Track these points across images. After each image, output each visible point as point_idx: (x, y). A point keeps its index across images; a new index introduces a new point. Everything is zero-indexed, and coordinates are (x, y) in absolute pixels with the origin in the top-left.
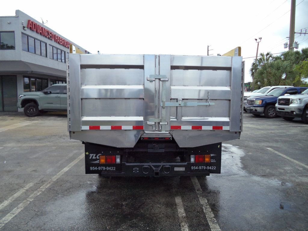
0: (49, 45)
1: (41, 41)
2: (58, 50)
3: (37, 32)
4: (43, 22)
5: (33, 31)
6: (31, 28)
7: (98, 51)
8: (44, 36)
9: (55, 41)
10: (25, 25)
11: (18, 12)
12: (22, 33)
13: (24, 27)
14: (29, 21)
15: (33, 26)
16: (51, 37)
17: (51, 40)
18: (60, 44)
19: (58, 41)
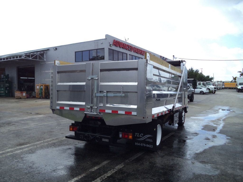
0: (129, 54)
1: (123, 53)
2: (136, 57)
3: (120, 47)
4: (126, 40)
5: (117, 46)
6: (115, 45)
7: (173, 56)
8: (125, 49)
9: (134, 52)
10: (111, 43)
11: (107, 36)
12: (109, 49)
13: (110, 45)
14: (114, 40)
15: (117, 43)
16: (131, 49)
17: (131, 51)
18: (138, 53)
19: (136, 51)
